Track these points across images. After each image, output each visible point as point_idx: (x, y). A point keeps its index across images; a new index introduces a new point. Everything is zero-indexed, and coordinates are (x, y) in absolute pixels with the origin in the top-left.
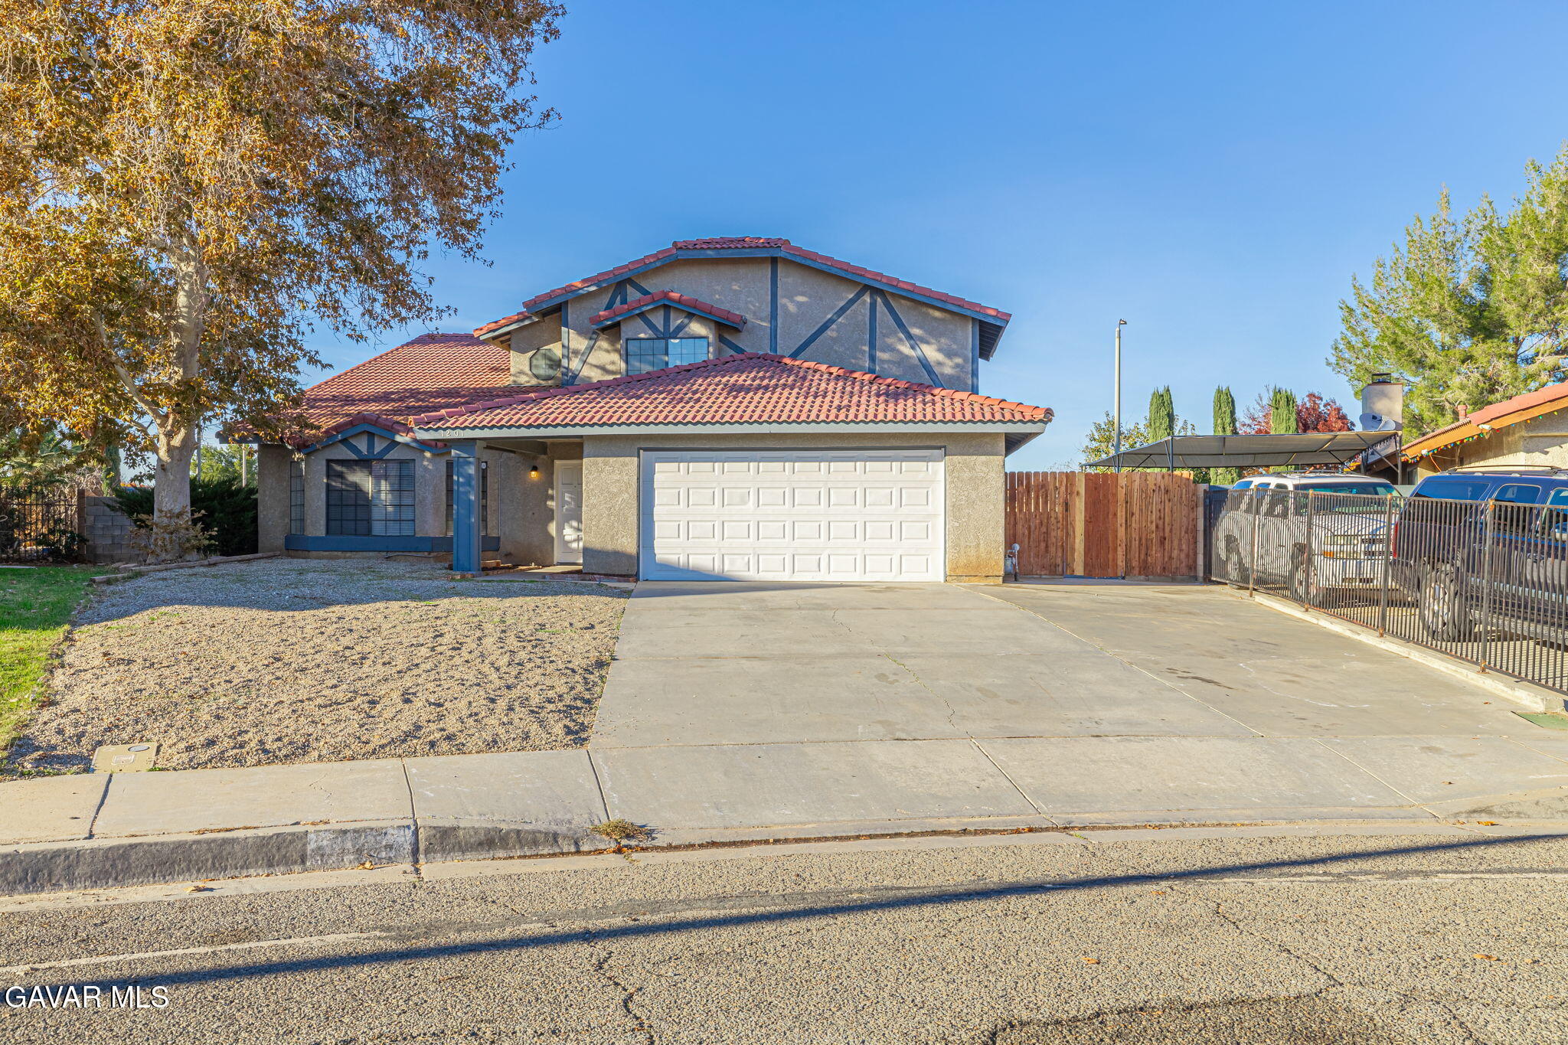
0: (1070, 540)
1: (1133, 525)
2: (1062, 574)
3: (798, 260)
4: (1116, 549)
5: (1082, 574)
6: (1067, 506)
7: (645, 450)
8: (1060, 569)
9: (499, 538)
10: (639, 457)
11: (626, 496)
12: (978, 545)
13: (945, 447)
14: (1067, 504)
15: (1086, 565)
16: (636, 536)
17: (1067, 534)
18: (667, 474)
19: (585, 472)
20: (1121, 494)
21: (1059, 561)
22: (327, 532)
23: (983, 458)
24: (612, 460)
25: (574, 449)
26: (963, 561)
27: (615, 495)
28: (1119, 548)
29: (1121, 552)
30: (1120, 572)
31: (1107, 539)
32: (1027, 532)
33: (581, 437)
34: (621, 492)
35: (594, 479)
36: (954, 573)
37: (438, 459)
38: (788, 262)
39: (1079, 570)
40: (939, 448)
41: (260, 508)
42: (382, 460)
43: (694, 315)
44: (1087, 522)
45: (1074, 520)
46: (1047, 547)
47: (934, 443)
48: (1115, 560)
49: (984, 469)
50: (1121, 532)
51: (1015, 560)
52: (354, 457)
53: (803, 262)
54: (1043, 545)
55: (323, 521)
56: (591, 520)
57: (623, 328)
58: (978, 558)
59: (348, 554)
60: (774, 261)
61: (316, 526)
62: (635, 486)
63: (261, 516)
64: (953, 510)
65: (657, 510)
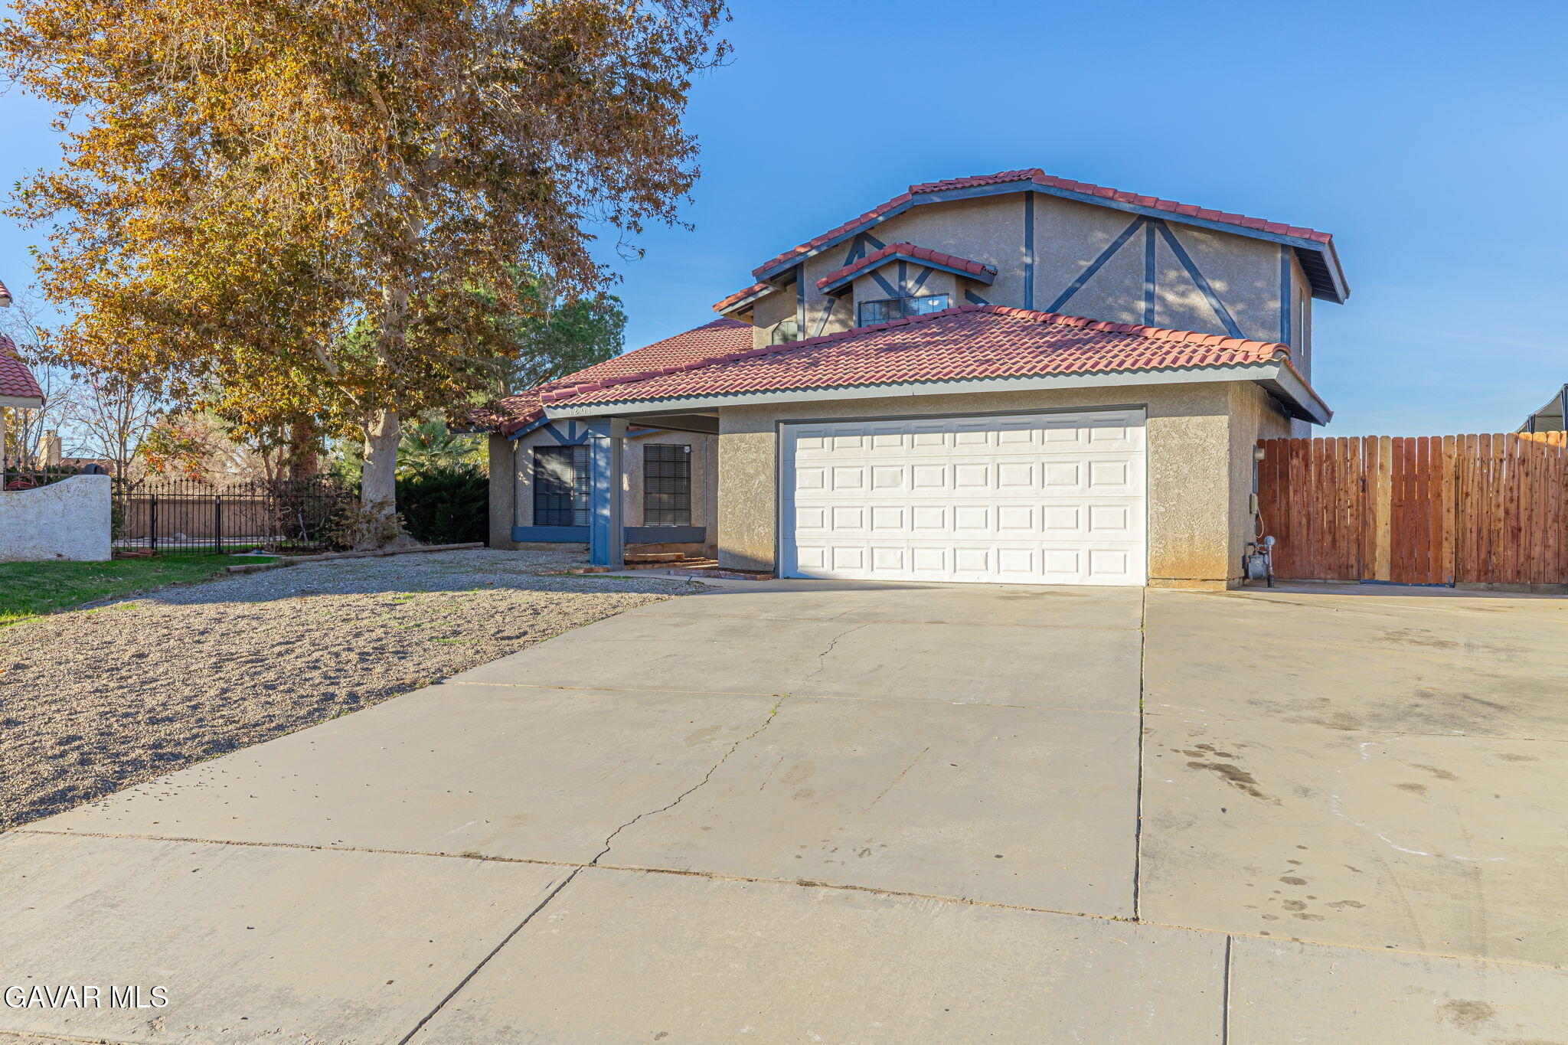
0: (1369, 532)
1: (1469, 510)
2: (1359, 579)
3: (1052, 192)
4: (1439, 545)
5: (1388, 579)
6: (1364, 485)
7: (786, 422)
8: (1355, 571)
9: (704, 529)
10: (777, 431)
11: (763, 478)
12: (1192, 537)
13: (1146, 405)
14: (1364, 481)
15: (1393, 566)
16: (773, 525)
17: (1365, 523)
18: (810, 452)
19: (720, 451)
20: (1448, 468)
21: (1353, 560)
22: (535, 523)
23: (1200, 419)
24: (748, 435)
25: (706, 424)
26: (1171, 558)
27: (752, 477)
28: (1445, 544)
29: (1447, 549)
30: (1447, 577)
31: (1426, 530)
32: (1304, 521)
33: (715, 409)
34: (757, 473)
35: (730, 459)
36: (1158, 574)
37: (634, 443)
38: (1047, 197)
39: (1383, 572)
40: (1140, 407)
41: (491, 498)
42: (582, 445)
43: (933, 269)
44: (1396, 506)
45: (1375, 504)
46: (1334, 541)
47: (1130, 401)
48: (1438, 559)
49: (1200, 433)
50: (1449, 520)
51: (1269, 559)
52: (557, 443)
53: (1058, 194)
54: (1328, 539)
55: (531, 511)
56: (727, 506)
57: (856, 291)
58: (1191, 554)
59: (553, 546)
60: (1029, 196)
61: (526, 519)
62: (772, 465)
63: (491, 506)
64: (1158, 490)
65: (799, 494)
